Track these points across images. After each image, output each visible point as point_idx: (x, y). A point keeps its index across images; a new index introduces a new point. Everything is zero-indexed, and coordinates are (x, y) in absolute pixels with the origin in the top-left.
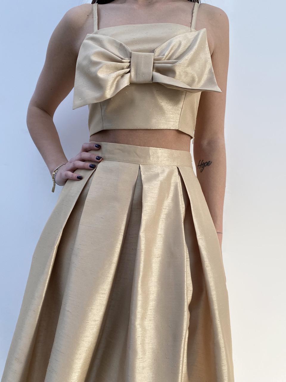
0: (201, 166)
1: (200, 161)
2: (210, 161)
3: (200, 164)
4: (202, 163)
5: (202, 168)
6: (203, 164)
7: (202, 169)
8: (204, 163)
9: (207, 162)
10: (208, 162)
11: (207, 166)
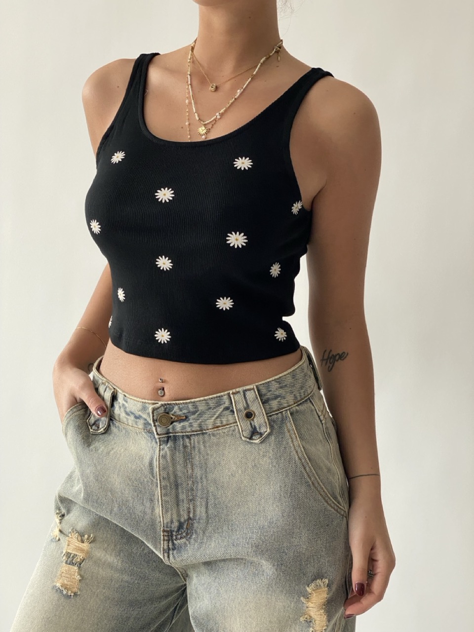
0: (328, 361)
1: (325, 351)
2: (344, 352)
3: (326, 357)
4: (331, 355)
5: (330, 363)
6: (331, 358)
7: (331, 365)
8: (333, 355)
9: (338, 354)
10: (341, 353)
11: (339, 360)
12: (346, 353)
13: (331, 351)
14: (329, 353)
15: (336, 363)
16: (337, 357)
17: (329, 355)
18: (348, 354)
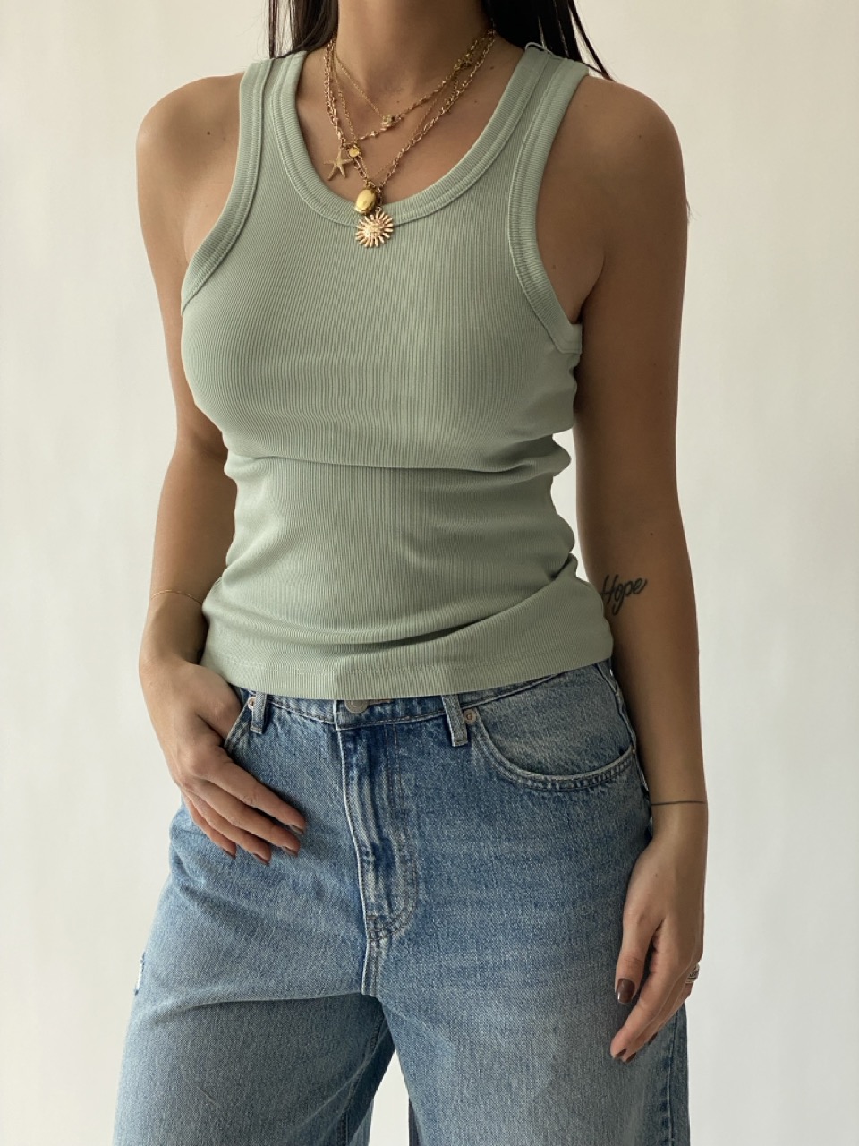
0: (613, 596)
11: (632, 595)
12: (644, 582)
13: (617, 577)
14: (615, 581)
15: (625, 598)
16: (629, 588)
17: (613, 586)
18: (646, 582)
